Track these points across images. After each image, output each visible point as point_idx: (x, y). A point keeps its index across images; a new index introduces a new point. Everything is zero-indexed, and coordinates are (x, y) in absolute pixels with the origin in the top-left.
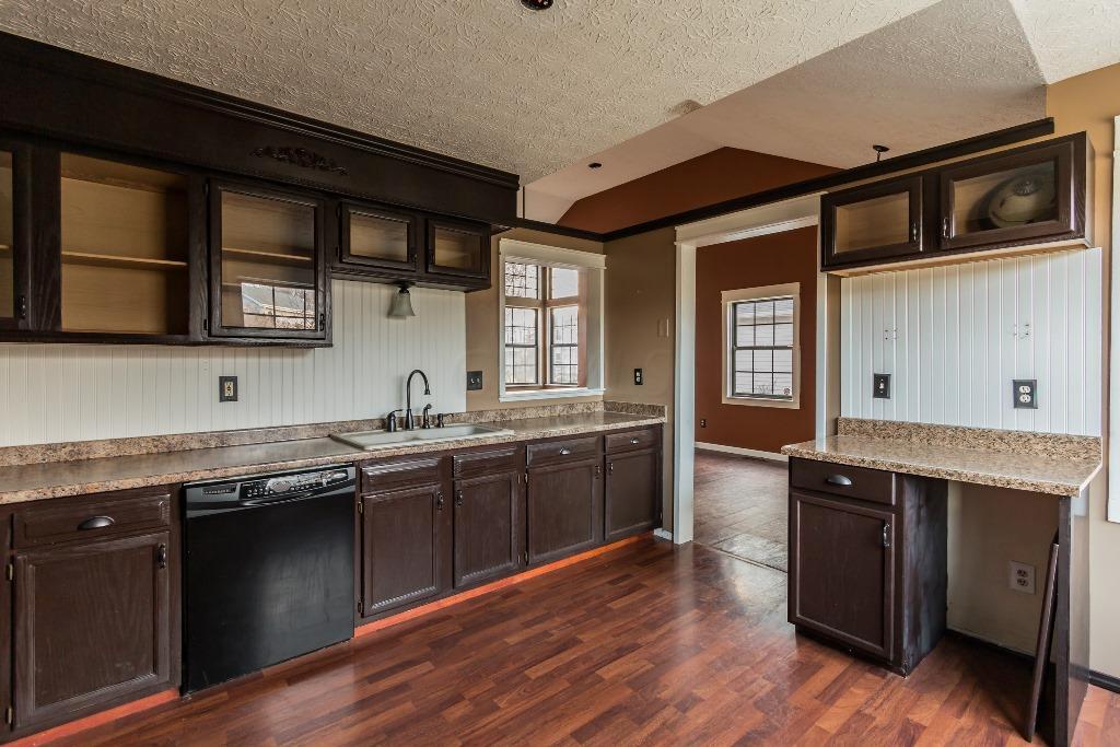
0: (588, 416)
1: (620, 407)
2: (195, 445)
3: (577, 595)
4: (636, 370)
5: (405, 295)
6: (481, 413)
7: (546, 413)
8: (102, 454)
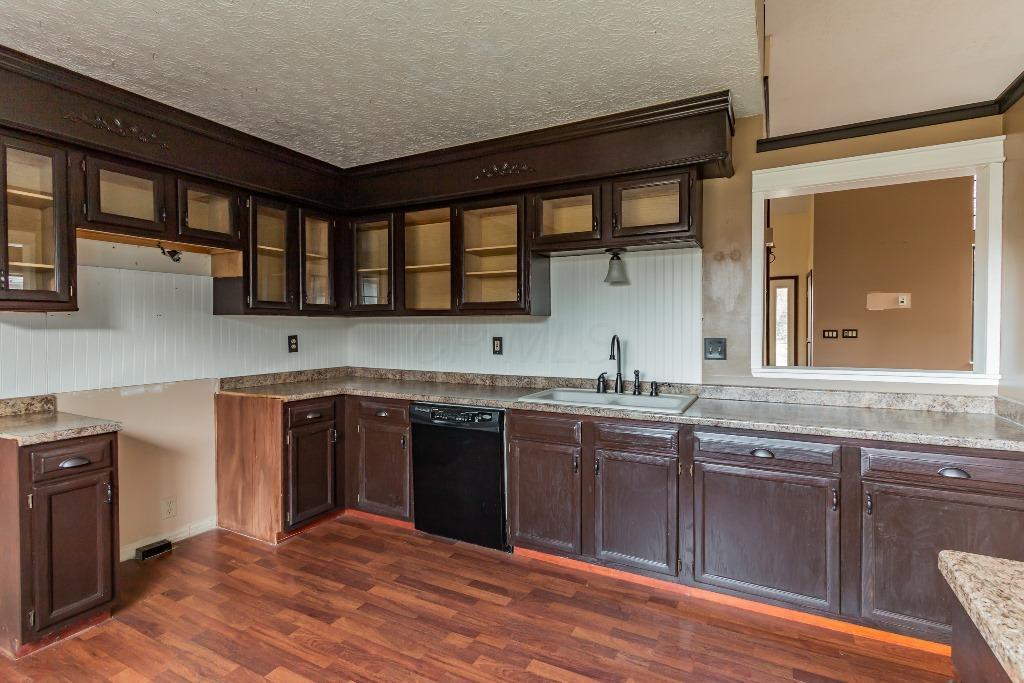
2: (479, 382)
5: (618, 261)
6: (720, 387)
8: (441, 380)
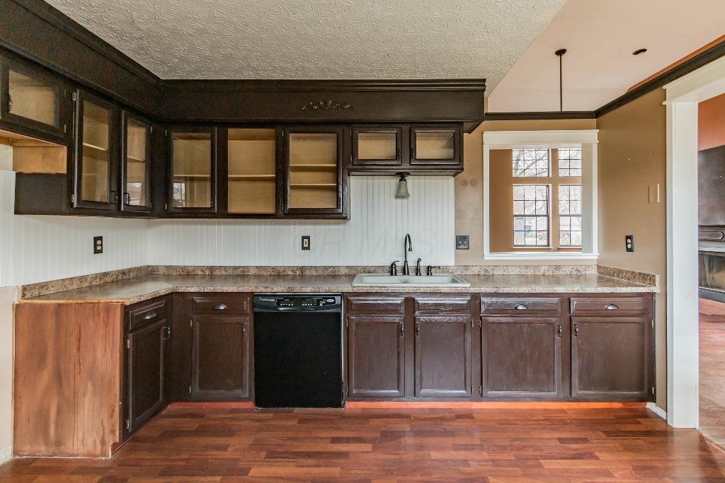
0: (578, 277)
1: (612, 272)
2: (290, 273)
3: (517, 439)
4: (628, 237)
5: (403, 182)
6: (466, 267)
7: (530, 272)
